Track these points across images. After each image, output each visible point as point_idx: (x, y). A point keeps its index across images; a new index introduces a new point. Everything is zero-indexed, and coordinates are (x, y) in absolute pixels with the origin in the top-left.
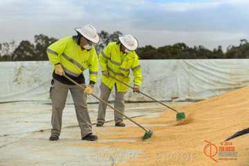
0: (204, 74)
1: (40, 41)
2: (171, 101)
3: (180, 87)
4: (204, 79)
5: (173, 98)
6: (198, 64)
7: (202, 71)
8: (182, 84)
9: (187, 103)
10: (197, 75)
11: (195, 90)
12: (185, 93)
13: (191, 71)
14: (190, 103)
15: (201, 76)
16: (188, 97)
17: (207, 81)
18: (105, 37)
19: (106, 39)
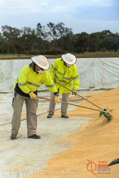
0: (114, 69)
1: (5, 30)
2: (89, 90)
3: (96, 79)
4: (114, 73)
5: (90, 88)
6: (109, 61)
7: (113, 67)
8: (97, 77)
9: (101, 91)
10: (109, 70)
11: (107, 81)
12: (100, 84)
13: (104, 67)
14: (103, 91)
15: (112, 70)
16: (102, 87)
17: (116, 74)
18: (52, 27)
19: (53, 28)
